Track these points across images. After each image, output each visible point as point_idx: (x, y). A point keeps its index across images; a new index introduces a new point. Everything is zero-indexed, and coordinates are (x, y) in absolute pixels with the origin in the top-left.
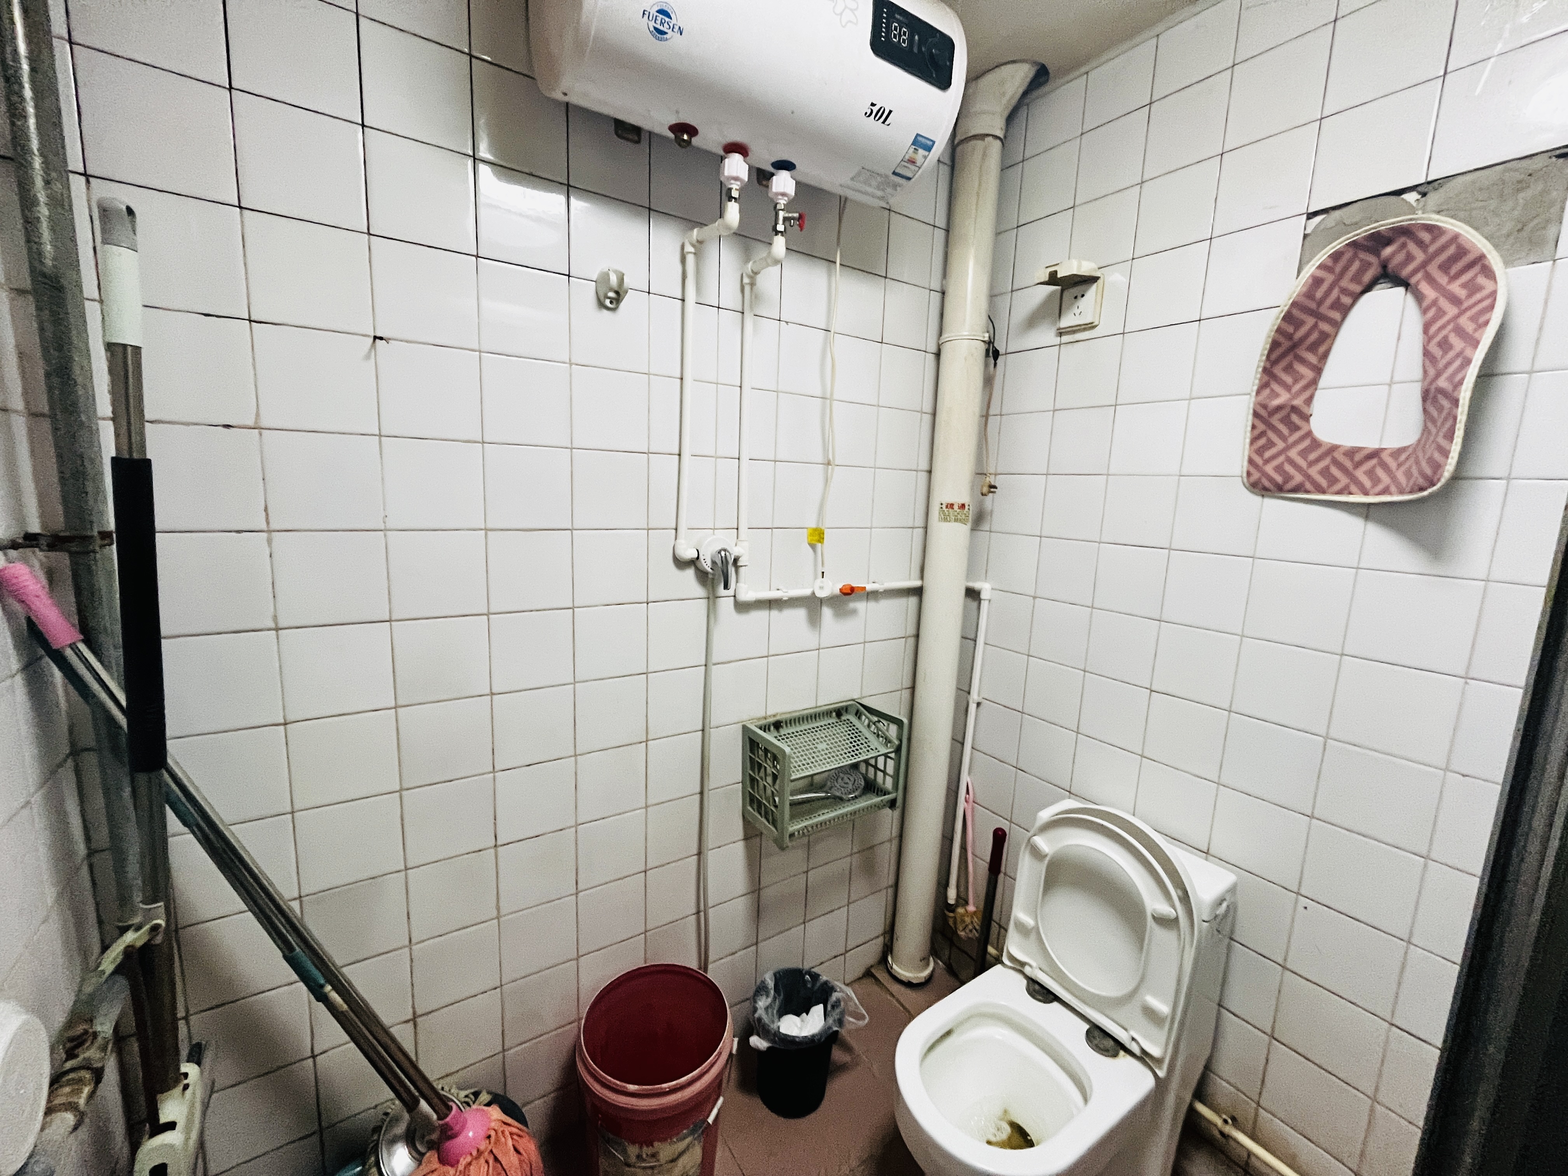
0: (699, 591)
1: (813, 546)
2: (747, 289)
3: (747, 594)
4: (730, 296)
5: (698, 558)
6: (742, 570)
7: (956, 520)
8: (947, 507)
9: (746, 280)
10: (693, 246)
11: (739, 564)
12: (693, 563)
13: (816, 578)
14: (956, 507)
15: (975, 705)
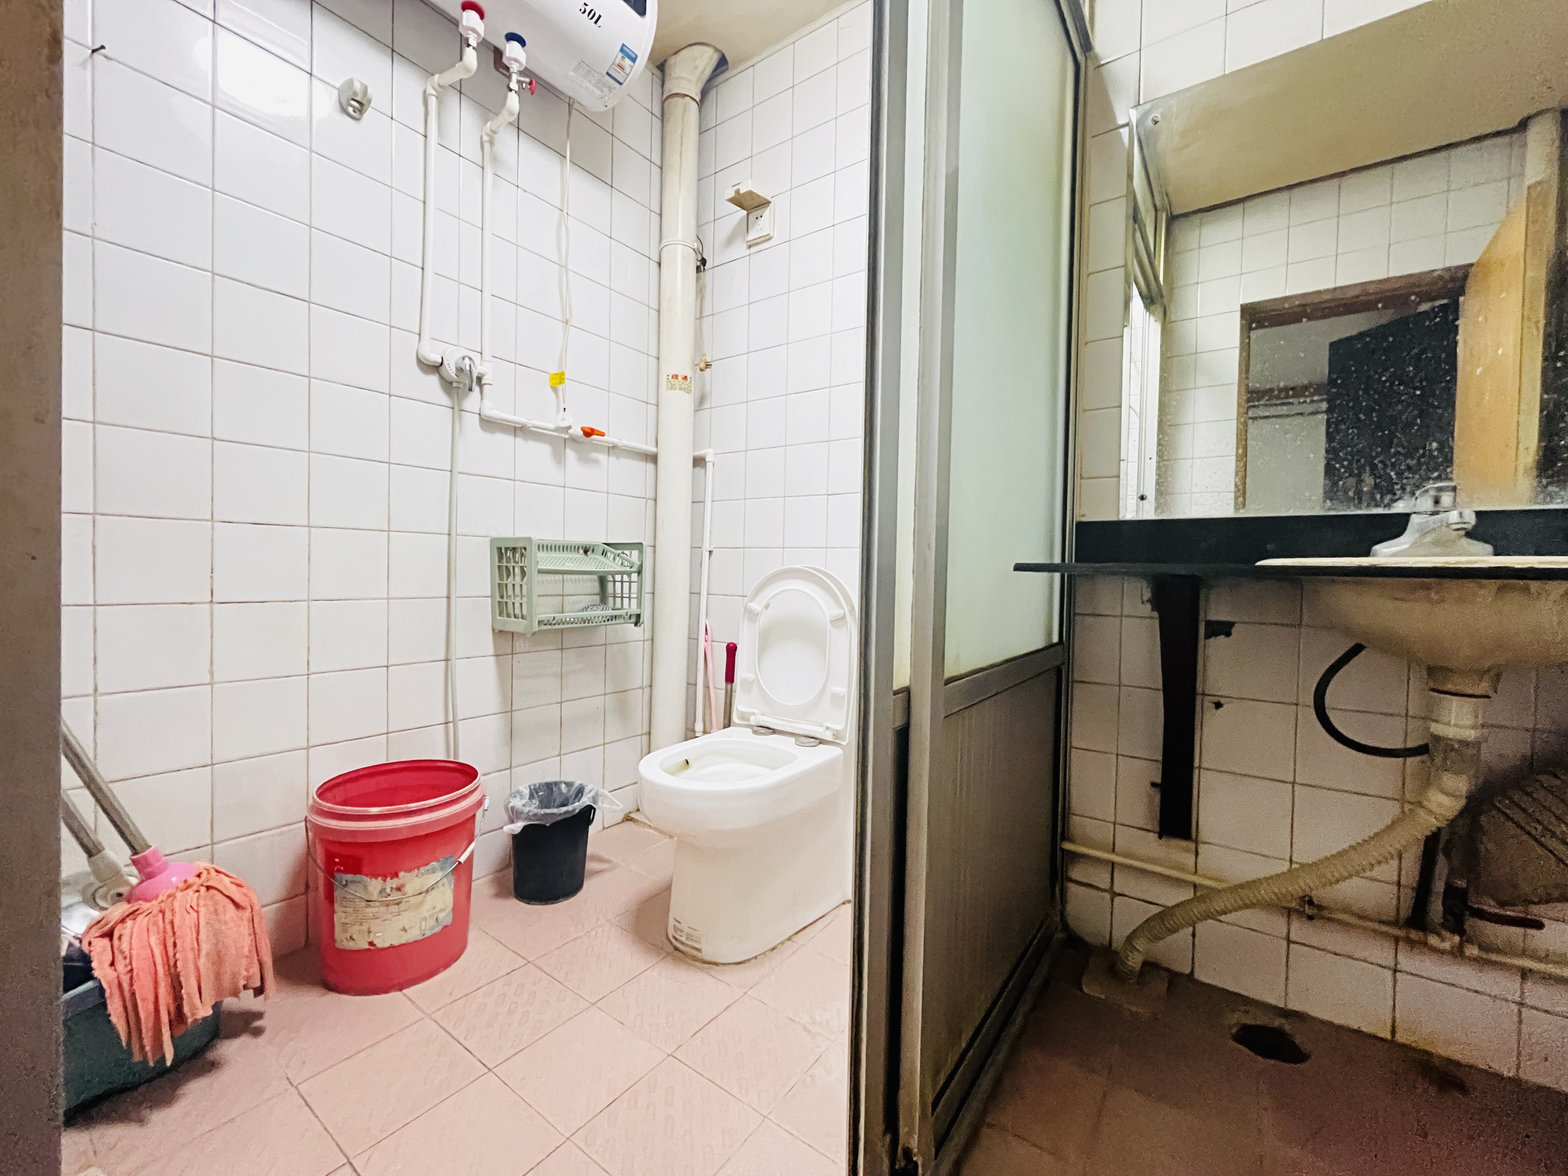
0: (444, 399)
1: (555, 389)
2: (487, 146)
3: (492, 411)
4: (471, 148)
5: (442, 364)
6: (486, 388)
7: (681, 389)
8: (672, 378)
9: (485, 138)
10: (434, 89)
11: (483, 381)
12: (436, 368)
13: (558, 412)
14: (680, 378)
15: (708, 553)
